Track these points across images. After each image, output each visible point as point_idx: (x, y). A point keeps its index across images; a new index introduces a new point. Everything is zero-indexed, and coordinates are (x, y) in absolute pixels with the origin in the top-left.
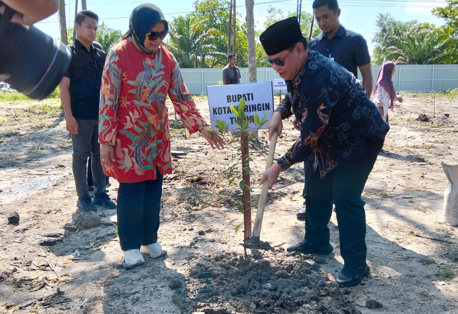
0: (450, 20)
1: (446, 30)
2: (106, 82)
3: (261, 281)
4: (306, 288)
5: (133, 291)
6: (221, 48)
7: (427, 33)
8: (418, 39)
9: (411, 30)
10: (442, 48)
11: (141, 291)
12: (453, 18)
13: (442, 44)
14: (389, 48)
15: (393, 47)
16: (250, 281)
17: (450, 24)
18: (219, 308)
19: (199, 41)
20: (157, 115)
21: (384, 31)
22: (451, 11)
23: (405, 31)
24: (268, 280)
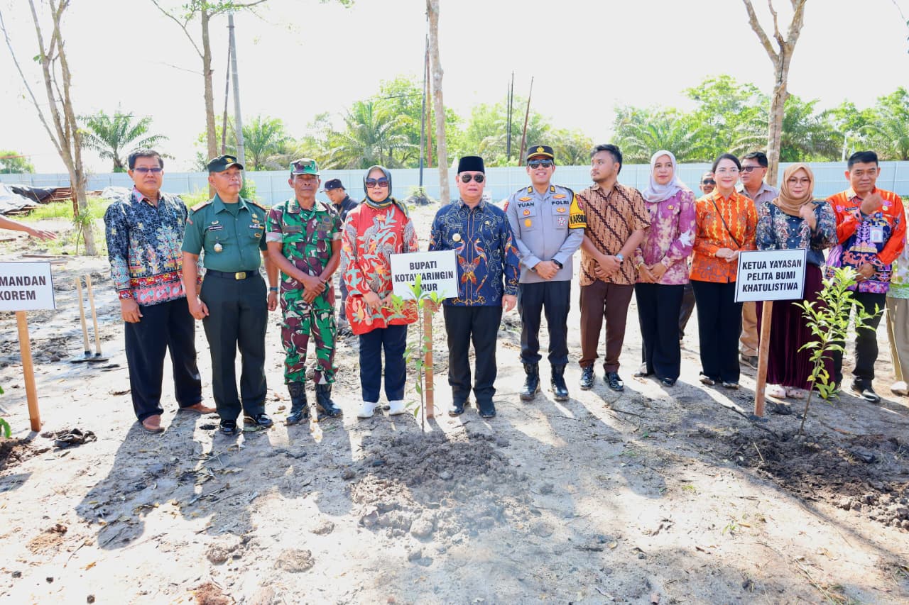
0: (702, 103)
1: (698, 116)
2: (345, 241)
3: (437, 470)
4: (483, 475)
5: (305, 483)
6: (413, 138)
7: (673, 119)
8: (662, 128)
9: (654, 116)
10: (693, 139)
11: (313, 483)
12: (707, 100)
13: (693, 134)
14: (628, 138)
15: (632, 138)
16: (426, 470)
17: (703, 107)
18: (392, 501)
19: (385, 130)
20: (384, 265)
21: (621, 117)
22: (704, 92)
23: (647, 116)
24: (445, 467)
